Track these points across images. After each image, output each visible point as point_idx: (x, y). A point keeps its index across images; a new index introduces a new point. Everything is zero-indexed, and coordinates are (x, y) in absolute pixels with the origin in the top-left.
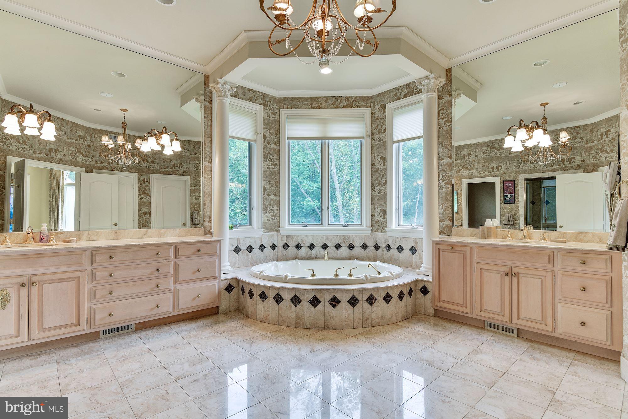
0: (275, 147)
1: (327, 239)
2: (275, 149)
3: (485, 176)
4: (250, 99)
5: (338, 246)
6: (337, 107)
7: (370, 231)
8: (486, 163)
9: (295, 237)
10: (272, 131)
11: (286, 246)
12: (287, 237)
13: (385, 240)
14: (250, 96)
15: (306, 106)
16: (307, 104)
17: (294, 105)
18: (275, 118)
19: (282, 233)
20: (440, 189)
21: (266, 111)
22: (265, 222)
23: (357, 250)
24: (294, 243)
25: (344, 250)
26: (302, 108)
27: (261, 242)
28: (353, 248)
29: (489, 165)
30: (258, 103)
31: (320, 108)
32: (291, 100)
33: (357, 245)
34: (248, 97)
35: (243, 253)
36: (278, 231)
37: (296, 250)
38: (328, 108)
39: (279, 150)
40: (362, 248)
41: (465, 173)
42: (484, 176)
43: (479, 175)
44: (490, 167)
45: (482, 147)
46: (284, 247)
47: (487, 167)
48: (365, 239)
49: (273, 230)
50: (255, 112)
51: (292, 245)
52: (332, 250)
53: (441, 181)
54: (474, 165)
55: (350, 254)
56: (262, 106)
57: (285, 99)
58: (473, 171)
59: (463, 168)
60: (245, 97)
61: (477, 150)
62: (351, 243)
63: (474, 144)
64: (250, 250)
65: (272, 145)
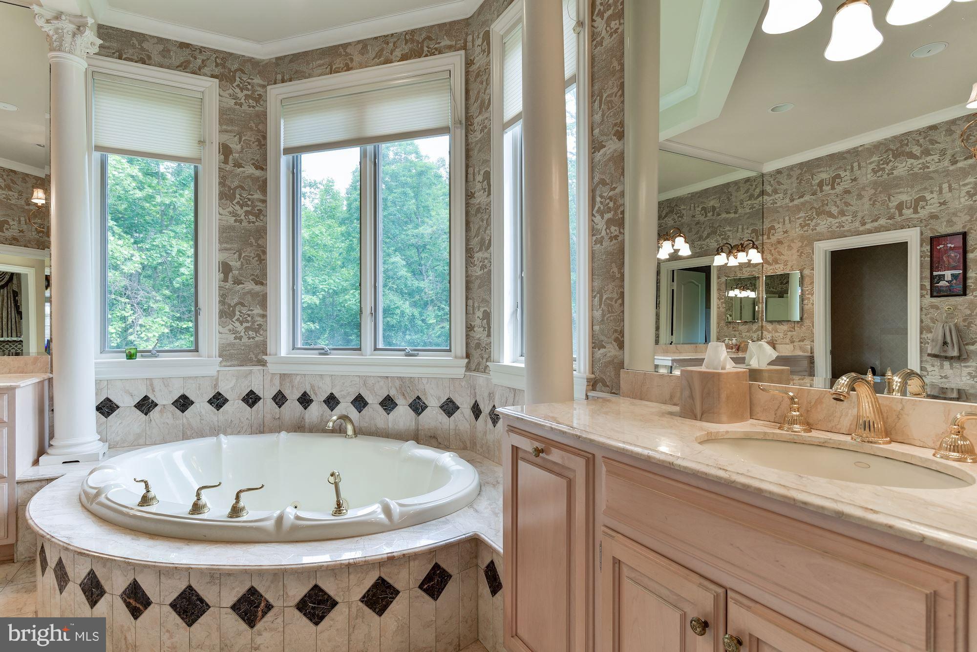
0: (258, 173)
1: (365, 384)
2: (258, 178)
3: (877, 230)
4: (183, 67)
5: (388, 404)
6: (388, 61)
7: (463, 367)
8: (882, 195)
9: (298, 378)
10: (249, 136)
11: (280, 399)
12: (283, 377)
13: (490, 394)
14: (182, 59)
15: (319, 71)
16: (323, 65)
17: (296, 72)
18: (257, 108)
19: (272, 368)
20: (596, 242)
21: (231, 91)
22: (228, 342)
23: (433, 416)
24: (295, 391)
25: (402, 415)
26: (313, 77)
27: (215, 387)
28: (423, 410)
29: (889, 199)
30: (205, 75)
31: (349, 69)
32: (291, 61)
33: (433, 403)
34: (176, 60)
35: (161, 411)
36: (263, 363)
37: (299, 407)
38: (366, 67)
39: (265, 182)
40: (444, 411)
41: (823, 224)
42: (876, 228)
43: (861, 229)
44: (893, 204)
45: (871, 156)
46: (277, 400)
47: (883, 203)
48: (452, 388)
49: (251, 360)
50: (199, 96)
51: (292, 395)
52: (375, 414)
53: (598, 219)
54: (847, 204)
55: (417, 424)
56: (217, 81)
57: (279, 60)
58: (844, 219)
59: (818, 214)
60: (166, 61)
61: (856, 164)
62: (418, 398)
63: (848, 152)
64: (183, 405)
65: (250, 170)
